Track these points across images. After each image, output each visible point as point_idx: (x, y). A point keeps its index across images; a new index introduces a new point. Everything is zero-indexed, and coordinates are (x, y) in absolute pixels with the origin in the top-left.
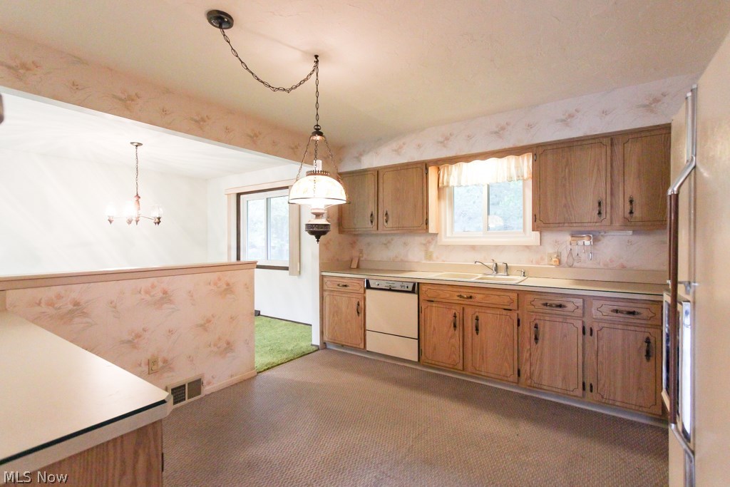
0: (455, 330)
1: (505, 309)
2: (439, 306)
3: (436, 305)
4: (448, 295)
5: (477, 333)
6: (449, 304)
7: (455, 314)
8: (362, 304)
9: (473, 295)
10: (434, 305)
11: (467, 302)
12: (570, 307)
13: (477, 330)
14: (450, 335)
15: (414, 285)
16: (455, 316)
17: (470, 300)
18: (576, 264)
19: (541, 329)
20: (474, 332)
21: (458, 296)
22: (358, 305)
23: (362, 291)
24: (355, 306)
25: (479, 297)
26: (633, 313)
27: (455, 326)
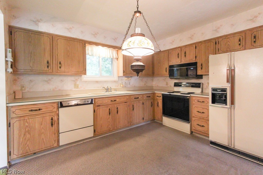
0: (110, 115)
1: (125, 102)
2: (103, 107)
3: (102, 107)
4: (107, 101)
5: (117, 114)
6: (107, 105)
7: (110, 108)
8: (55, 118)
9: (116, 99)
10: (101, 107)
11: (114, 103)
12: (140, 98)
13: (117, 112)
14: (107, 118)
15: (92, 100)
16: (110, 110)
17: (115, 102)
18: (127, 86)
19: (134, 106)
20: (116, 113)
21: (111, 101)
22: (52, 119)
23: (55, 110)
24: (49, 121)
25: (118, 100)
26: (150, 97)
27: (110, 114)
